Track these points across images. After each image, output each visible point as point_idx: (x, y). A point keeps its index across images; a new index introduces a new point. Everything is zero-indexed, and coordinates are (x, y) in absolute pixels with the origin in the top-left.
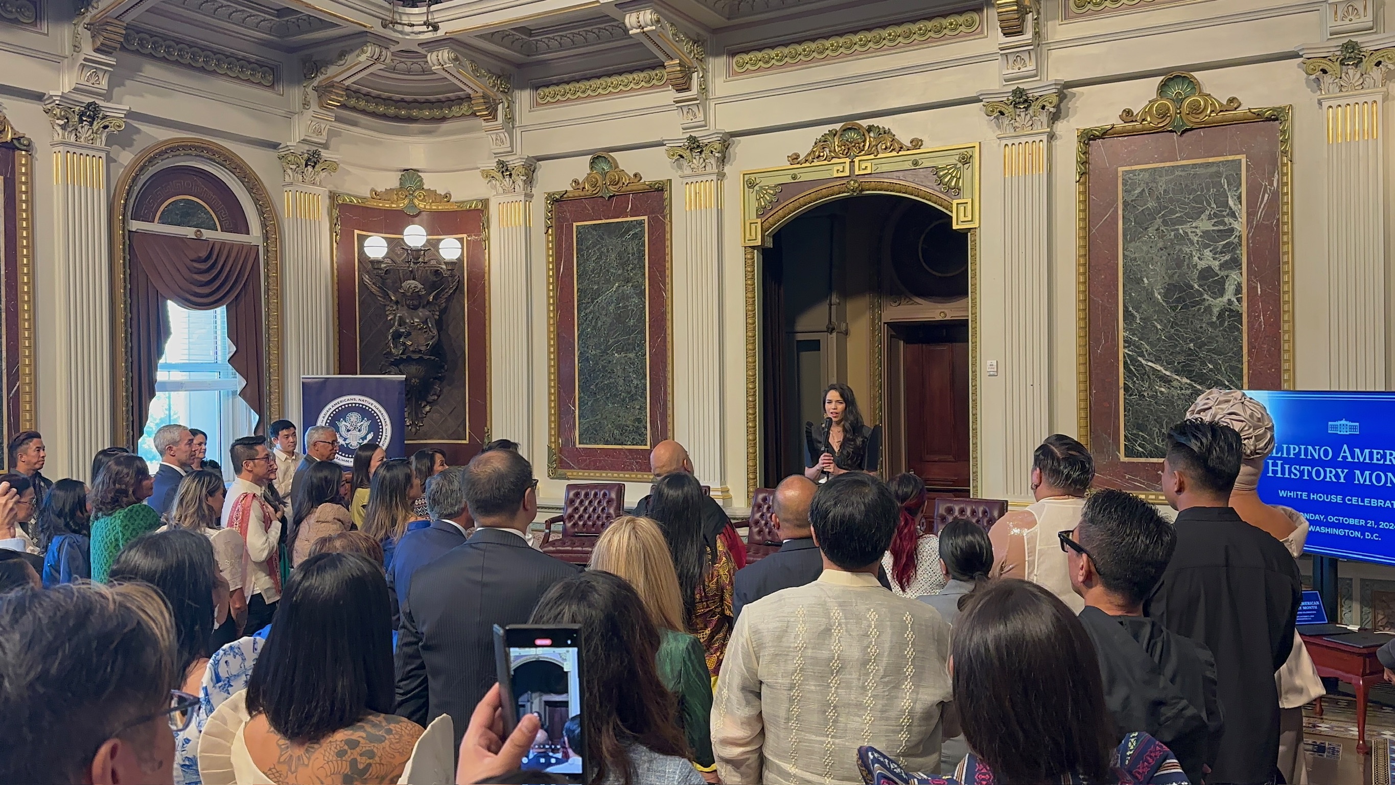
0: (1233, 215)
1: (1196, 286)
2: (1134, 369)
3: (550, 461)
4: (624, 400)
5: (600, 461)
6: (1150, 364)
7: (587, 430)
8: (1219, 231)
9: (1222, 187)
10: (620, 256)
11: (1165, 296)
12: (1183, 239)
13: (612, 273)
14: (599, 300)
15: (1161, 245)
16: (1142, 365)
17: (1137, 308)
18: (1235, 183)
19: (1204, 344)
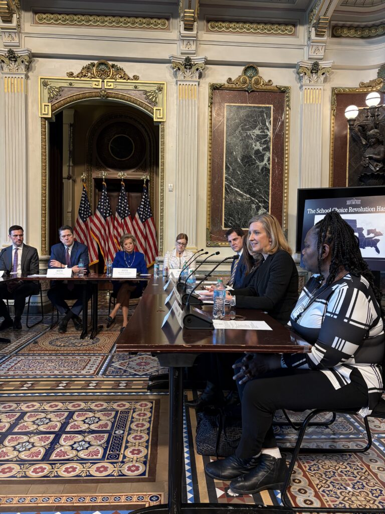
0: (268, 129)
1: (253, 157)
2: (229, 191)
6: (235, 189)
8: (262, 135)
9: (264, 117)
11: (242, 160)
12: (249, 137)
15: (240, 138)
16: (232, 189)
17: (231, 165)
18: (269, 116)
19: (255, 181)
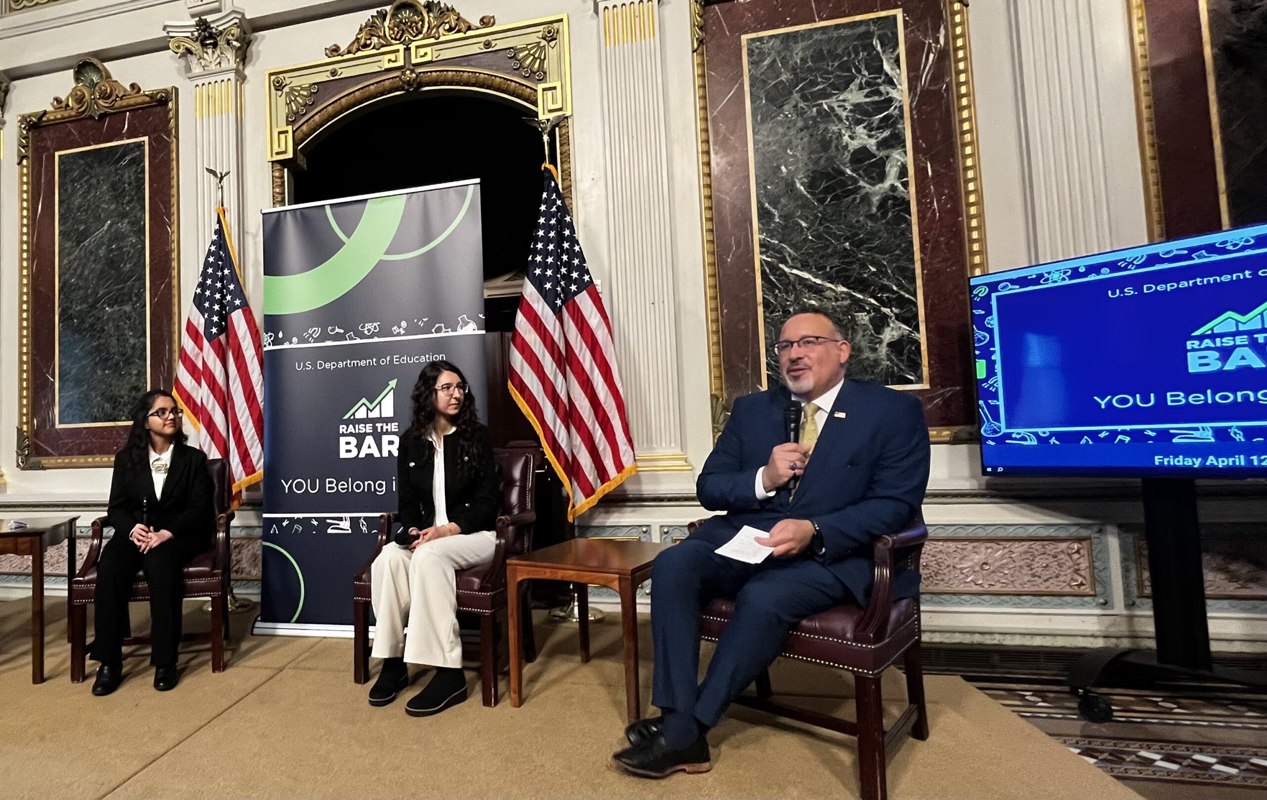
0: (890, 82)
1: (849, 172)
2: (775, 279)
3: (20, 448)
4: (117, 364)
5: (86, 444)
6: (795, 271)
7: (69, 406)
8: (873, 103)
9: (874, 49)
10: (113, 186)
11: (810, 186)
12: (829, 115)
13: (103, 209)
14: (86, 243)
15: (800, 124)
16: (784, 273)
17: (775, 204)
18: (890, 42)
19: (862, 242)
